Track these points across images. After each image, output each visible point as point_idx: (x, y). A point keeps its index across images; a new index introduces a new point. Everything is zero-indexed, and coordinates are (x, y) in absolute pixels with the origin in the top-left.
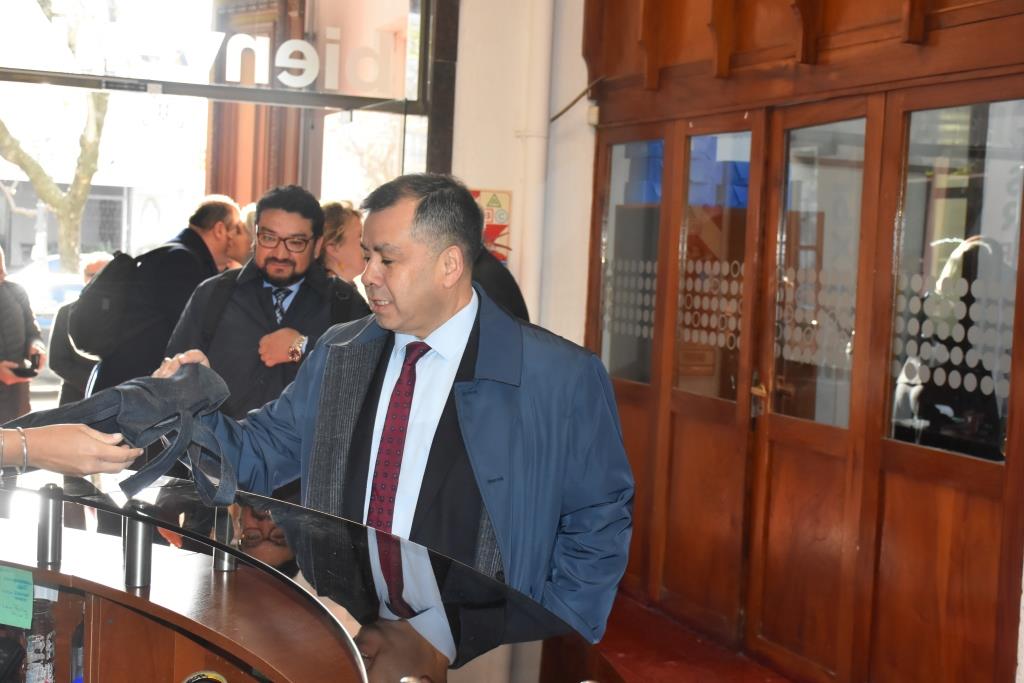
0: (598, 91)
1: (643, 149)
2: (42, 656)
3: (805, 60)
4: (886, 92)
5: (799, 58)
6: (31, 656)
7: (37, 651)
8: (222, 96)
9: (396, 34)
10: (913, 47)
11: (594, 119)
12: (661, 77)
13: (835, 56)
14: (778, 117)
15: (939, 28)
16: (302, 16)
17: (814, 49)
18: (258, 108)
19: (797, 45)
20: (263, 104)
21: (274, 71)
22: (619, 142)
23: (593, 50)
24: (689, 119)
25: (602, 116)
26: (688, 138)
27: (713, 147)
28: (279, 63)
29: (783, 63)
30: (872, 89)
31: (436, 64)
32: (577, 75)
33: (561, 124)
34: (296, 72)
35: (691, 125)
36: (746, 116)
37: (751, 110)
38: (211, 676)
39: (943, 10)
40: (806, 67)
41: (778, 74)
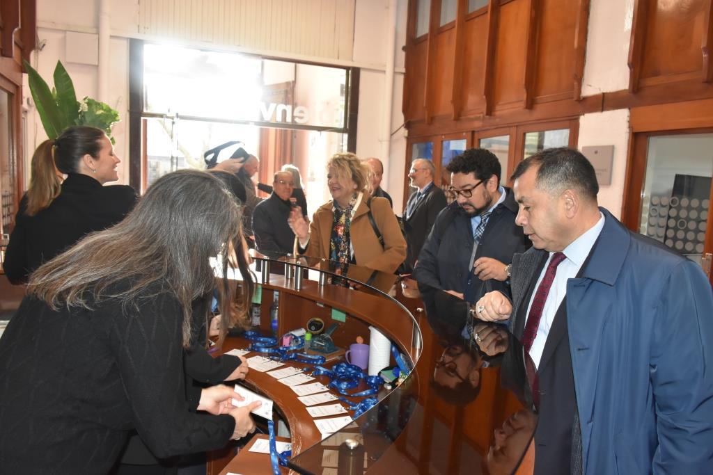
0: (408, 125)
1: (423, 146)
3: (487, 114)
4: (517, 126)
5: (485, 113)
6: (254, 314)
8: (264, 124)
9: (328, 103)
10: (527, 110)
11: (406, 135)
12: (432, 119)
13: (497, 113)
14: (476, 135)
15: (537, 103)
16: (293, 96)
17: (490, 111)
18: (276, 130)
19: (484, 109)
20: (278, 128)
21: (293, 117)
22: (416, 143)
23: (406, 110)
24: (442, 135)
25: (409, 133)
26: (442, 142)
27: (449, 145)
29: (478, 115)
30: (513, 125)
31: (350, 115)
32: (400, 119)
33: (395, 136)
34: (301, 118)
35: (443, 137)
36: (464, 134)
37: (466, 132)
38: (318, 319)
39: (538, 97)
40: (487, 117)
41: (477, 119)
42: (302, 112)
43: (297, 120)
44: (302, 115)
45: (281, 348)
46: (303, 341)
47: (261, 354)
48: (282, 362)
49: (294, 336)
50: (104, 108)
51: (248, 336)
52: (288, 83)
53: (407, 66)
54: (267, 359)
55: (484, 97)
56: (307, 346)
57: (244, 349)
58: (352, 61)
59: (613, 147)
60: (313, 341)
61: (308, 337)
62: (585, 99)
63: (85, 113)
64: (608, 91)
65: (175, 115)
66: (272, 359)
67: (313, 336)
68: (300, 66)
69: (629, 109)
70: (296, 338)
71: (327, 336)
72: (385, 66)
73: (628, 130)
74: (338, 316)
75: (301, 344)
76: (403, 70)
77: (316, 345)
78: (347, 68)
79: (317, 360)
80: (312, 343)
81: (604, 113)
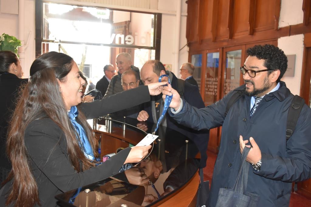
0: (189, 44)
1: (198, 56)
4: (245, 45)
5: (229, 38)
8: (113, 46)
9: (148, 33)
10: (251, 36)
11: (188, 50)
12: (201, 41)
13: (236, 37)
14: (225, 49)
15: (256, 32)
16: (129, 29)
17: (231, 36)
18: (120, 49)
19: (228, 35)
21: (125, 41)
22: (193, 55)
23: (188, 36)
25: (190, 49)
26: (207, 54)
27: (212, 56)
29: (225, 39)
30: (243, 44)
31: (157, 40)
32: (185, 41)
33: (182, 51)
35: (207, 51)
36: (218, 49)
37: (219, 48)
38: (122, 148)
39: (256, 28)
40: (230, 40)
41: (225, 41)
42: (129, 38)
43: (127, 43)
44: (129, 40)
49: (109, 157)
50: (14, 39)
52: (126, 22)
53: (189, 12)
55: (228, 29)
58: (158, 10)
59: (295, 55)
62: (281, 29)
63: (3, 42)
64: (293, 25)
65: (59, 41)
68: (133, 14)
69: (304, 34)
72: (176, 12)
73: (303, 46)
76: (186, 14)
78: (155, 14)
81: (291, 36)
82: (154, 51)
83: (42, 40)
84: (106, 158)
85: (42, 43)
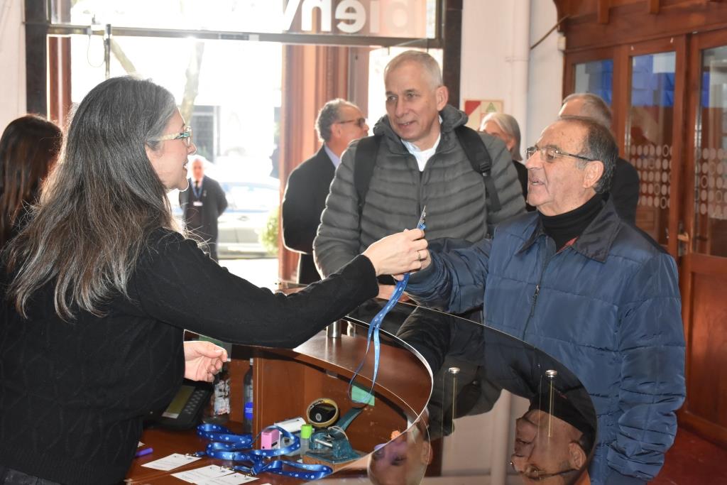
0: (565, 26)
1: (598, 66)
2: (223, 393)
6: (217, 393)
7: (220, 390)
8: (294, 40)
11: (563, 46)
12: (611, 14)
14: (695, 41)
18: (318, 49)
20: (322, 45)
21: (335, 22)
22: (581, 62)
25: (568, 44)
26: (631, 58)
27: (650, 64)
28: (338, 16)
29: (698, 2)
31: (448, 13)
32: (549, 14)
33: (539, 51)
34: (349, 22)
35: (632, 48)
36: (672, 41)
37: (675, 37)
38: (327, 401)
40: (714, 4)
41: (695, 9)
42: (350, 10)
43: (343, 27)
44: (350, 16)
45: (257, 453)
46: (298, 440)
47: (220, 462)
48: (253, 476)
49: (283, 431)
51: (204, 432)
54: (228, 471)
56: (304, 447)
57: (192, 453)
60: (313, 440)
61: (307, 432)
65: (104, 28)
66: (236, 471)
67: (317, 430)
70: (285, 434)
71: (340, 430)
74: (361, 396)
75: (295, 445)
77: (319, 447)
79: (316, 473)
80: (312, 443)
82: (437, 55)
83: (47, 27)
84: (270, 434)
85: (48, 36)
